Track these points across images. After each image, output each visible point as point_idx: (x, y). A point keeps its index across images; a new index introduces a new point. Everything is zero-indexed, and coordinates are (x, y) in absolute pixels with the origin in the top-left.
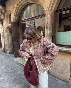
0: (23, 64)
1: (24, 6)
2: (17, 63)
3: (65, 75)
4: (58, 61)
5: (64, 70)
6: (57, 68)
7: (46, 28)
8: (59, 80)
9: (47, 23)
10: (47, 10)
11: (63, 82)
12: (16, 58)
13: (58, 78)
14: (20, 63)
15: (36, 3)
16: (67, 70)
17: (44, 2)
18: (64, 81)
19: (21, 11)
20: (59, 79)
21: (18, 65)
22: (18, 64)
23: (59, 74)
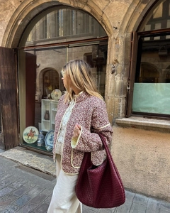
0: (36, 166)
1: (41, 9)
2: (16, 165)
3: (161, 184)
4: (145, 153)
5: (160, 171)
6: (139, 168)
7: (113, 72)
8: (145, 197)
9: (116, 60)
10: (119, 28)
11: (155, 201)
12: (7, 152)
13: (141, 193)
14: (26, 163)
15: (80, 6)
16: (165, 172)
17: (109, 8)
18: (157, 198)
19: (27, 22)
20: (145, 195)
21: (23, 172)
22: (19, 167)
23: (146, 183)
